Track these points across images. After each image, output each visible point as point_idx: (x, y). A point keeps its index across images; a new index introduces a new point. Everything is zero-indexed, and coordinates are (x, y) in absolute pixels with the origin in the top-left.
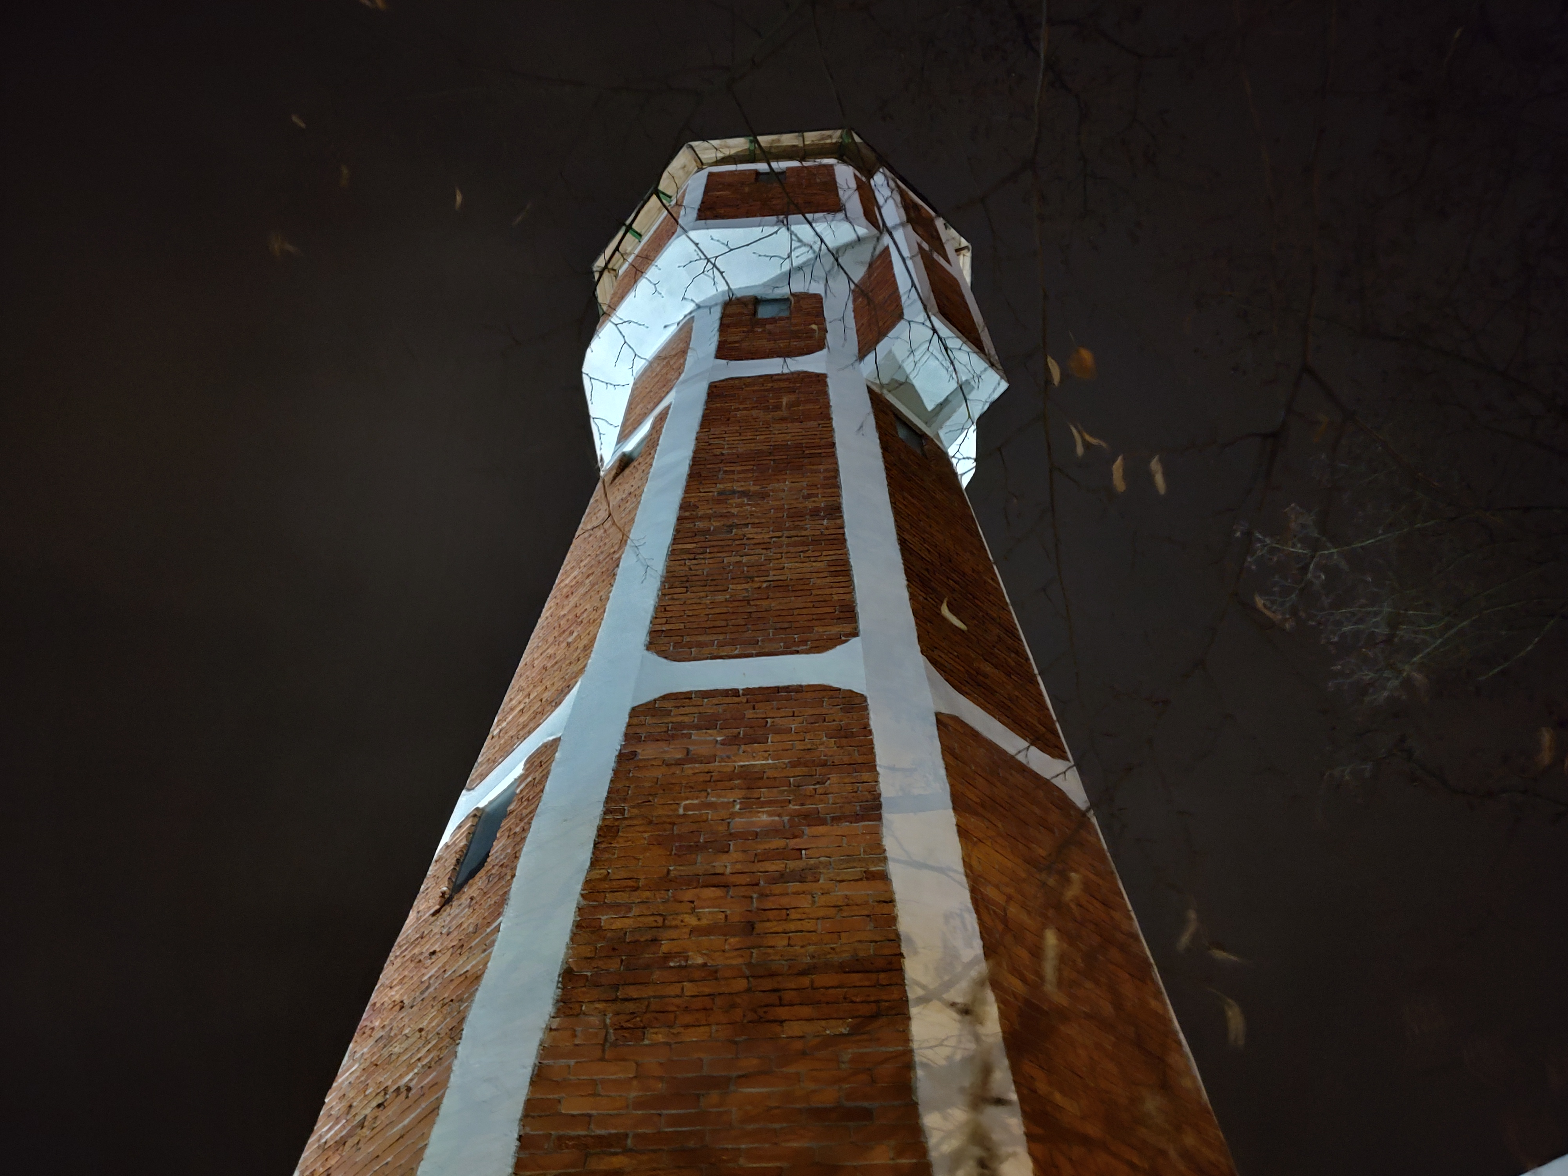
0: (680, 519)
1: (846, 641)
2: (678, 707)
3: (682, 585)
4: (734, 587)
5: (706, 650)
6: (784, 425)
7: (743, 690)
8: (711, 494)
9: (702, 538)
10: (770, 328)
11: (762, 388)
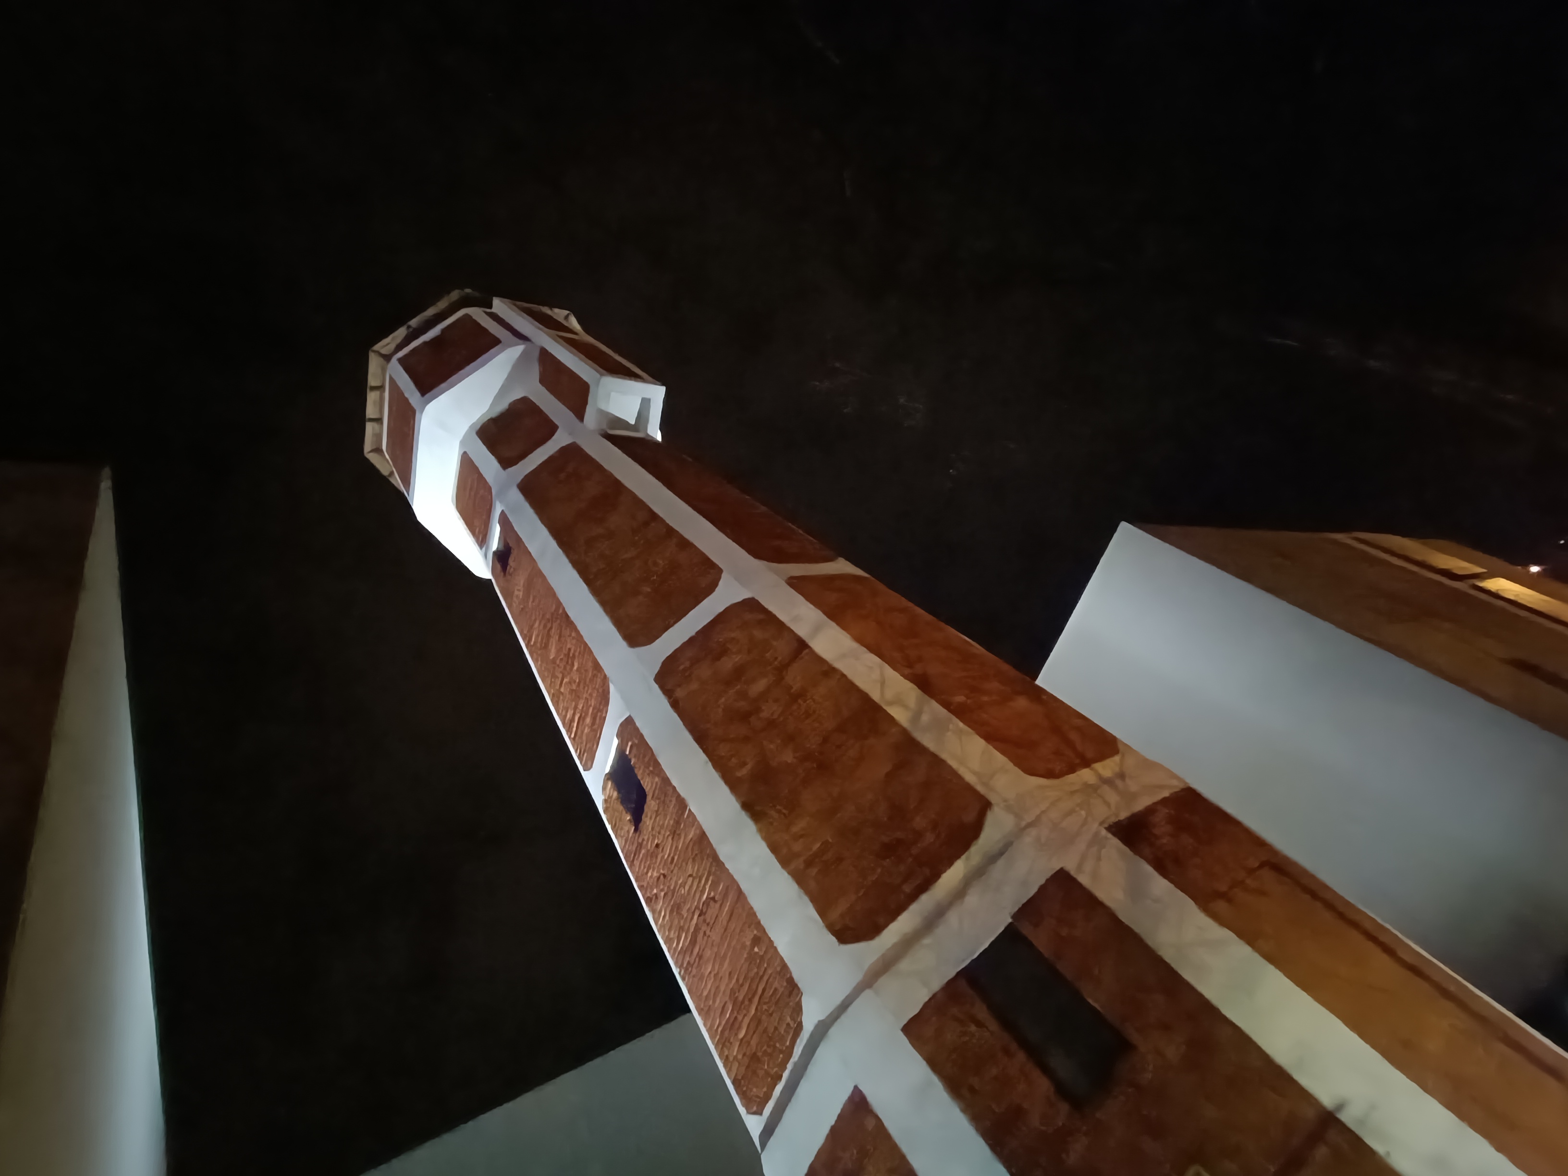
0: (579, 571)
1: (720, 578)
2: (674, 664)
3: (616, 604)
8: (581, 548)
9: (601, 575)
10: (518, 434)
11: (549, 471)
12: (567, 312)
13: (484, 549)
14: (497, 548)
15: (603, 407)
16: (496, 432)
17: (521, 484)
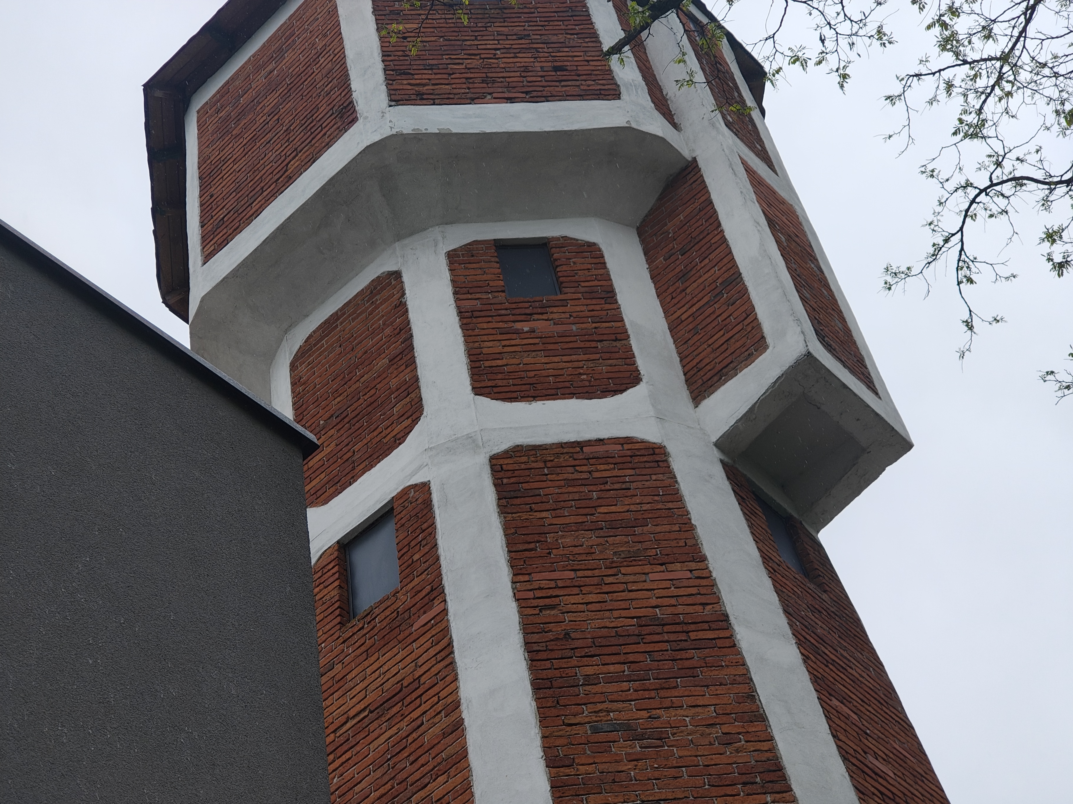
10: (540, 325)
11: (576, 476)
16: (491, 284)
17: (501, 462)
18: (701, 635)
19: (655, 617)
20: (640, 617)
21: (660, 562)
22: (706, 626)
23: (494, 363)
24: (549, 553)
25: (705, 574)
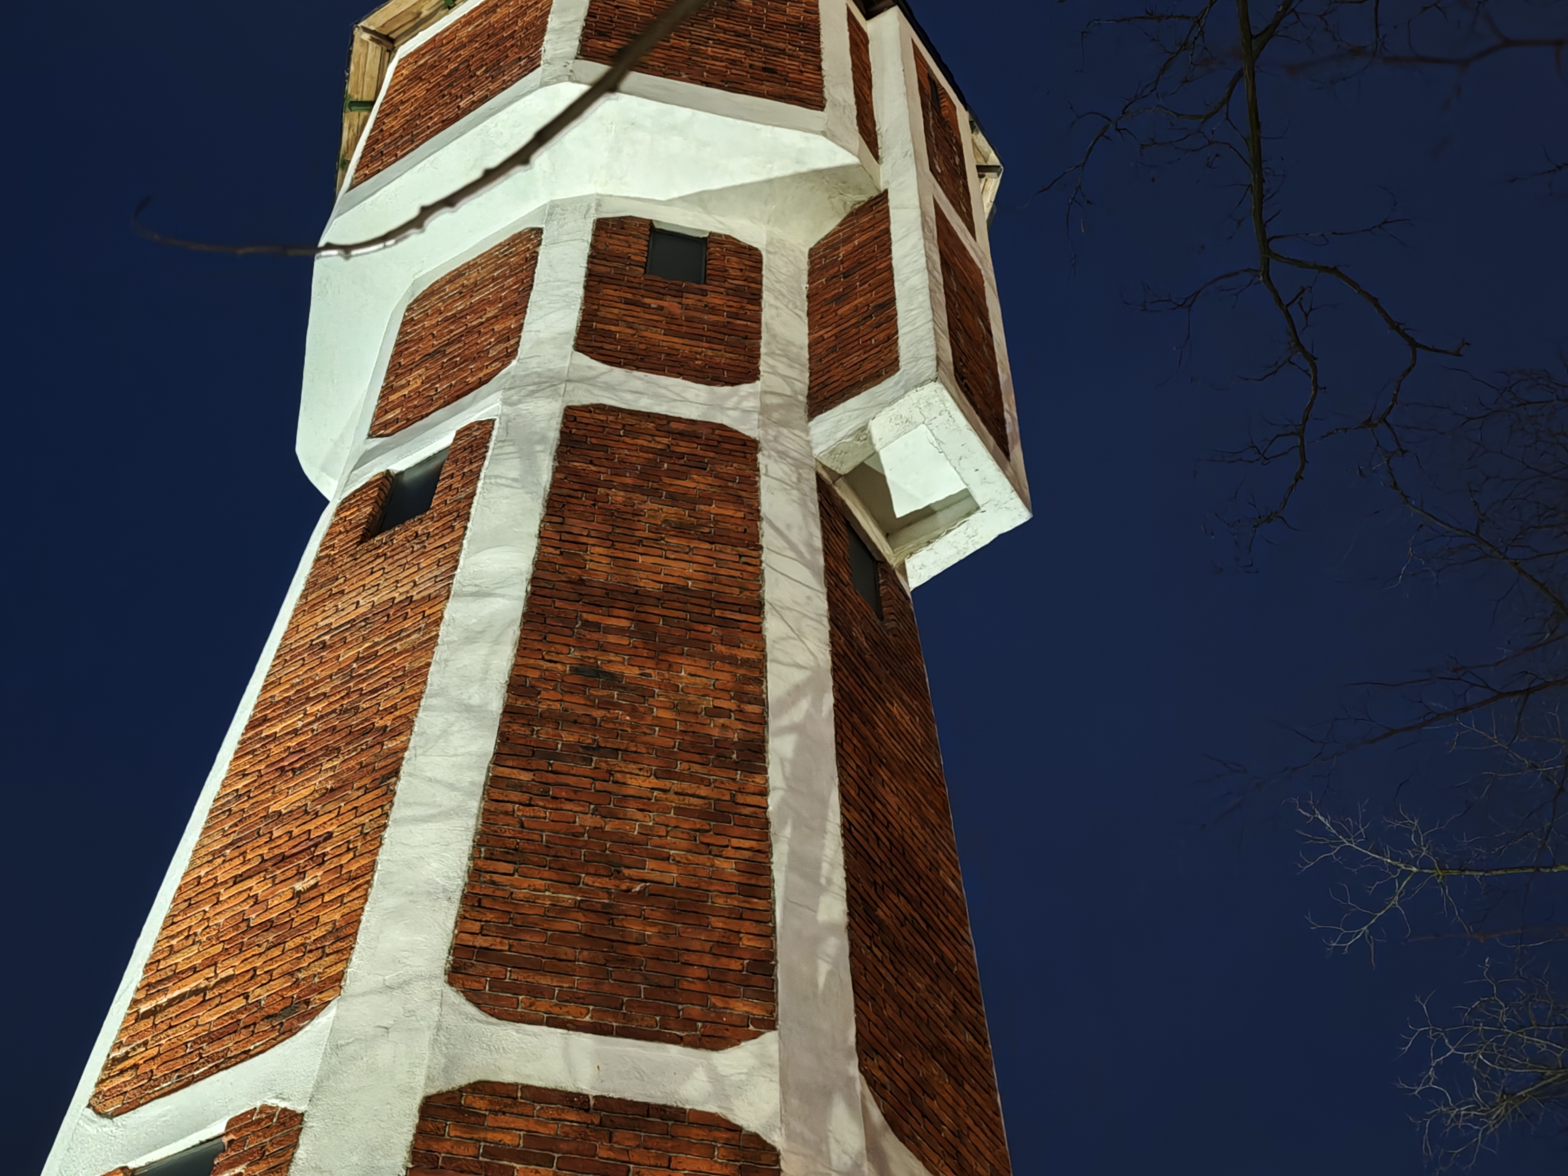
0: (509, 712)
1: (755, 1035)
2: (495, 1112)
3: (510, 858)
4: (589, 880)
5: (543, 1005)
6: (683, 542)
7: (596, 1097)
8: (559, 667)
9: (543, 764)
10: (671, 305)
11: (652, 445)
12: (993, 159)
13: (376, 442)
14: (401, 473)
15: (879, 429)
16: (633, 257)
17: (578, 413)
18: (728, 614)
19: (685, 588)
20: (668, 583)
21: (711, 540)
22: (737, 608)
23: (607, 327)
24: (594, 505)
25: (753, 561)
